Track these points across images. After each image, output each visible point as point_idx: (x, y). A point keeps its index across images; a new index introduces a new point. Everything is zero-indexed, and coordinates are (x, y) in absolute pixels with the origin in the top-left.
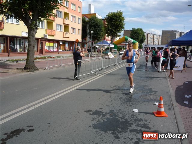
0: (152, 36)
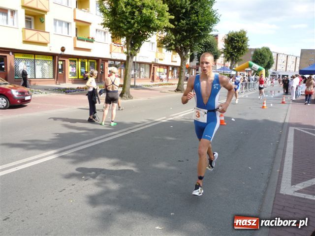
0: (284, 58)
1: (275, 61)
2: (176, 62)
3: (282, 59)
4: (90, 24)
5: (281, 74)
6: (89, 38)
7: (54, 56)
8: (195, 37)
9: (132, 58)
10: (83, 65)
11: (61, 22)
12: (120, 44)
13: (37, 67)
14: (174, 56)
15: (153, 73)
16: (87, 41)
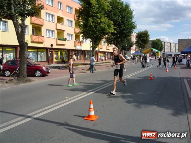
0: (169, 45)
1: (164, 46)
2: (109, 50)
3: (167, 45)
4: (64, 31)
5: (168, 54)
6: (64, 38)
7: (47, 49)
8: (124, 36)
9: (95, 49)
10: (61, 53)
11: (49, 30)
12: (80, 41)
13: (38, 55)
14: (108, 46)
15: (98, 57)
16: (63, 40)
